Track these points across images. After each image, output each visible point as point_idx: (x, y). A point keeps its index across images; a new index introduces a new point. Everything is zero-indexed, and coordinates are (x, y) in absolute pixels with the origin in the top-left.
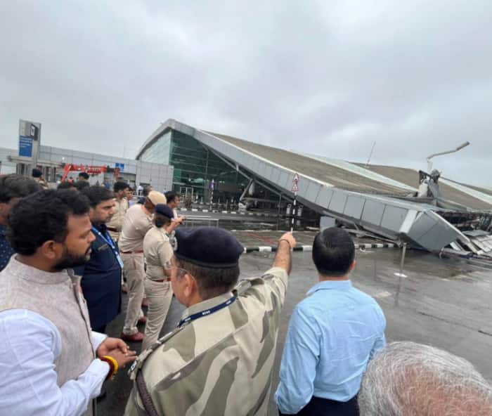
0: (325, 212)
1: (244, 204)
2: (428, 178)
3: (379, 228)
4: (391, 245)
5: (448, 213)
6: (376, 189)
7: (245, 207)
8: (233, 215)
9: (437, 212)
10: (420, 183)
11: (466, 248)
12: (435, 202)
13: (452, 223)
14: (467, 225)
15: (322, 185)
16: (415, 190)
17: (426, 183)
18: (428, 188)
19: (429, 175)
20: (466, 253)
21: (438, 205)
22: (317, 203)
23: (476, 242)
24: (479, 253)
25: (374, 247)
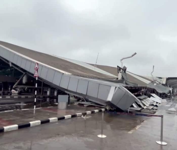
0: (66, 92)
1: (16, 90)
2: (122, 70)
3: (97, 99)
4: (103, 110)
5: (130, 87)
6: (98, 76)
7: (17, 92)
8: (8, 99)
9: (125, 87)
10: (118, 73)
11: (140, 106)
12: (124, 82)
13: (132, 93)
14: (139, 93)
15: (63, 74)
16: (117, 77)
17: (121, 72)
18: (122, 75)
19: (122, 69)
20: (139, 109)
21: (126, 84)
22: (60, 86)
23: (143, 102)
24: (145, 107)
25: (93, 112)
